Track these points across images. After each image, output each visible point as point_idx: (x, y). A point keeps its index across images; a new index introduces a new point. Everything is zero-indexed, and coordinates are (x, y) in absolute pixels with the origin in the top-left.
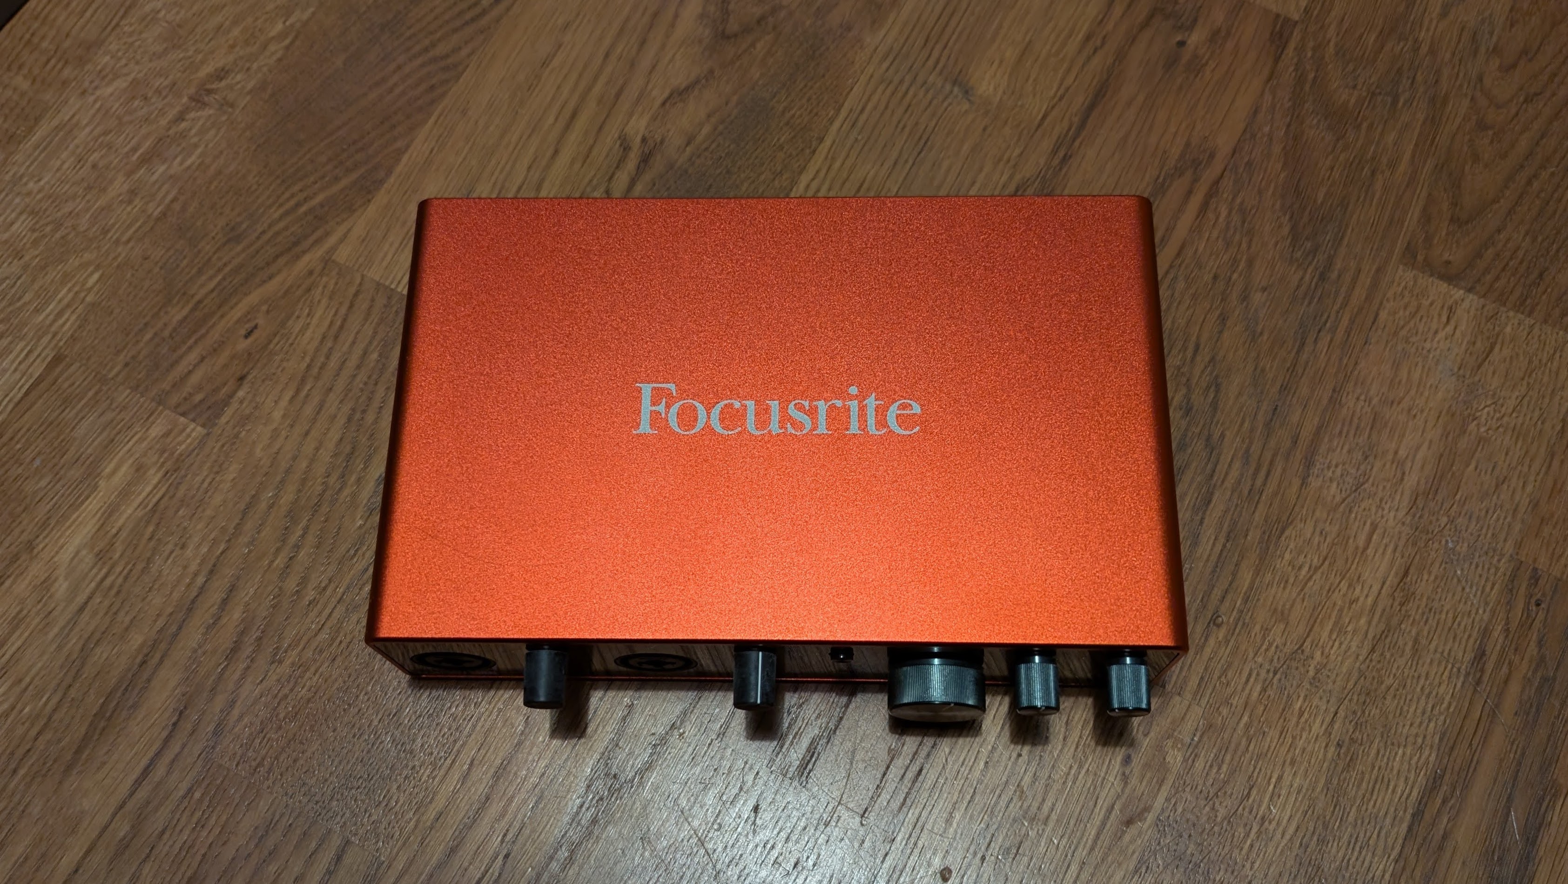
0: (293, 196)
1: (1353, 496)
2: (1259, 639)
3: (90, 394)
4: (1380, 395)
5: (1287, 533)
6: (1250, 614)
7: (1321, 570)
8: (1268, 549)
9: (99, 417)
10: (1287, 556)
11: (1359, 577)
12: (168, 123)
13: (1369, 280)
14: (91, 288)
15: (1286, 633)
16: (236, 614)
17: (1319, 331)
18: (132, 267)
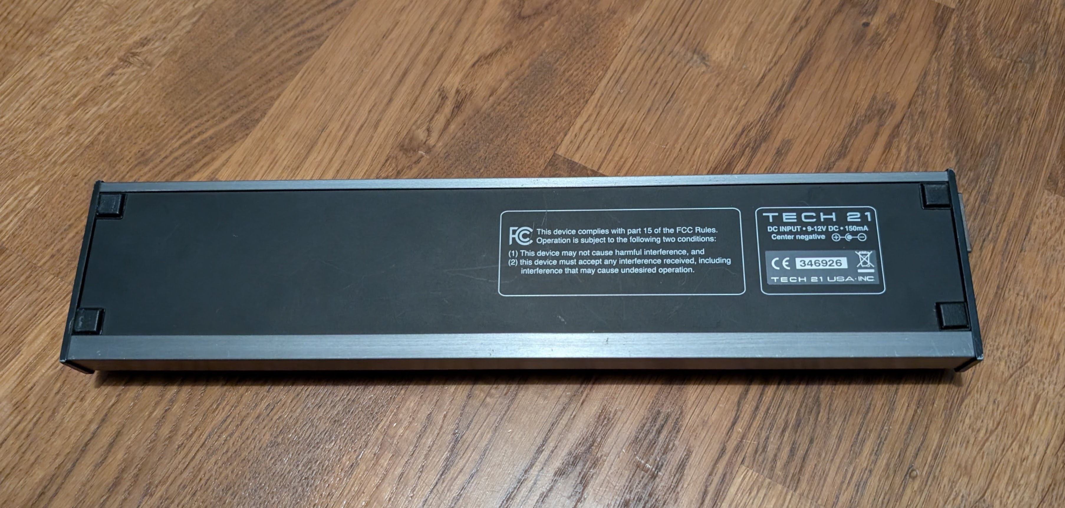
0: (190, 131)
1: (1019, 371)
2: (947, 489)
3: (22, 278)
4: (1035, 292)
5: (966, 401)
6: (939, 468)
7: (996, 433)
8: (952, 415)
9: (27, 296)
10: (967, 421)
11: (1028, 440)
12: (102, 76)
13: (1021, 202)
14: (32, 198)
15: (970, 485)
16: (119, 455)
17: (984, 240)
18: (64, 182)
